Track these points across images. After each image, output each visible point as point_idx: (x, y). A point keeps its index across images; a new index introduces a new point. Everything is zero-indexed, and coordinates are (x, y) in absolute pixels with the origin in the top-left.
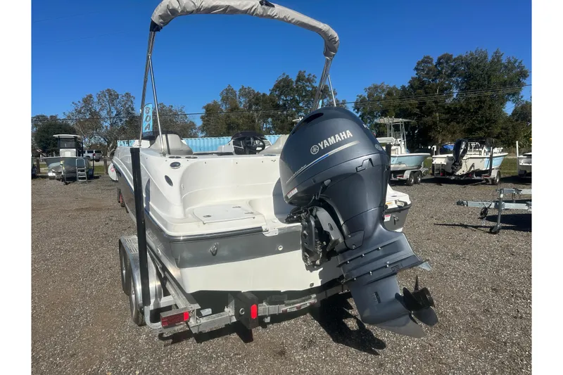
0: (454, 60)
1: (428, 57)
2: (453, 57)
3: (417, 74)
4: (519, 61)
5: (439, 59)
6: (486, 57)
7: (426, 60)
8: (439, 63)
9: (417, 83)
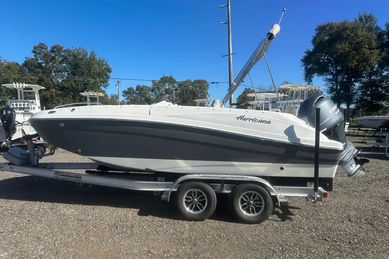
0: (65, 51)
1: (43, 44)
2: (64, 49)
3: (35, 56)
4: (106, 61)
5: (53, 48)
6: (87, 54)
7: (42, 46)
8: (52, 51)
9: (36, 64)
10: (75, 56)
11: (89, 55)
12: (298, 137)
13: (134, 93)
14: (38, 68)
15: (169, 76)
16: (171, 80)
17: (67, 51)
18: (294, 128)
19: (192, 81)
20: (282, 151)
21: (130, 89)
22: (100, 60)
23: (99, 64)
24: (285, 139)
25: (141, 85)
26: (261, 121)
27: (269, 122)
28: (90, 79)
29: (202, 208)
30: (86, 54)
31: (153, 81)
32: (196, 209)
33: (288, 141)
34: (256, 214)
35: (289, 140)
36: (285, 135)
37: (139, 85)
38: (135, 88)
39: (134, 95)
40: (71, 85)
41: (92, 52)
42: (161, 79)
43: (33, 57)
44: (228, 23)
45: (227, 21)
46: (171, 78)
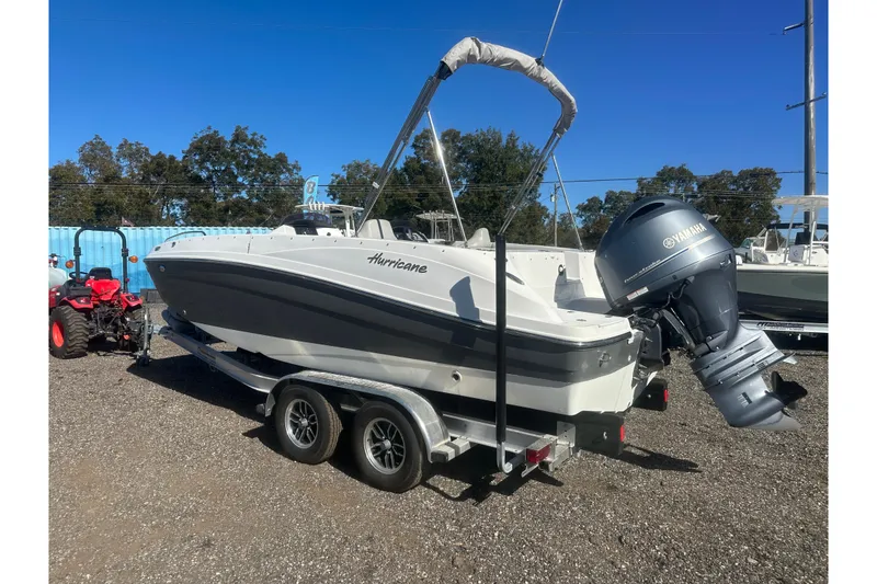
0: (462, 140)
2: (461, 135)
3: (415, 153)
4: (535, 149)
9: (417, 166)
10: (479, 147)
11: (504, 142)
12: (476, 306)
13: (601, 208)
14: (420, 173)
15: (677, 167)
16: (682, 176)
17: (467, 138)
18: (471, 284)
19: (736, 174)
20: (446, 336)
21: (594, 200)
22: (525, 149)
23: (522, 155)
24: (449, 309)
25: (617, 191)
26: (409, 267)
27: (423, 269)
28: (505, 188)
29: (313, 439)
30: (500, 140)
31: (640, 181)
32: (305, 440)
33: (455, 314)
34: (395, 470)
35: (458, 310)
36: (451, 300)
37: (611, 192)
38: (603, 199)
39: (602, 212)
40: (472, 201)
41: (511, 135)
42: (658, 174)
43: (413, 156)
44: (806, 23)
45: (803, 20)
46: (682, 171)
